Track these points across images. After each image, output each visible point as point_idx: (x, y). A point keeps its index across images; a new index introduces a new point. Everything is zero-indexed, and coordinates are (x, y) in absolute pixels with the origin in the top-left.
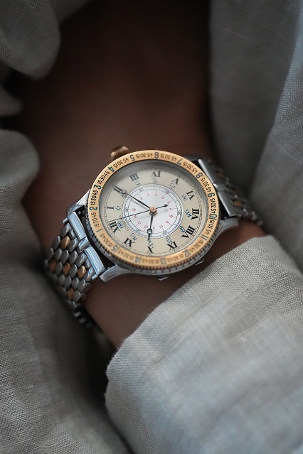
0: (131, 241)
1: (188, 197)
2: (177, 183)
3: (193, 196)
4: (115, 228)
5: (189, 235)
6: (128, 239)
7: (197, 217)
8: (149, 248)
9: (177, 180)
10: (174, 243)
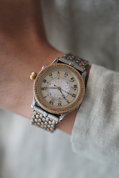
0: (60, 104)
1: (66, 76)
2: (59, 73)
3: (67, 74)
4: (52, 103)
5: (76, 88)
6: (59, 104)
7: (74, 80)
8: (67, 102)
9: (58, 72)
10: (73, 94)
